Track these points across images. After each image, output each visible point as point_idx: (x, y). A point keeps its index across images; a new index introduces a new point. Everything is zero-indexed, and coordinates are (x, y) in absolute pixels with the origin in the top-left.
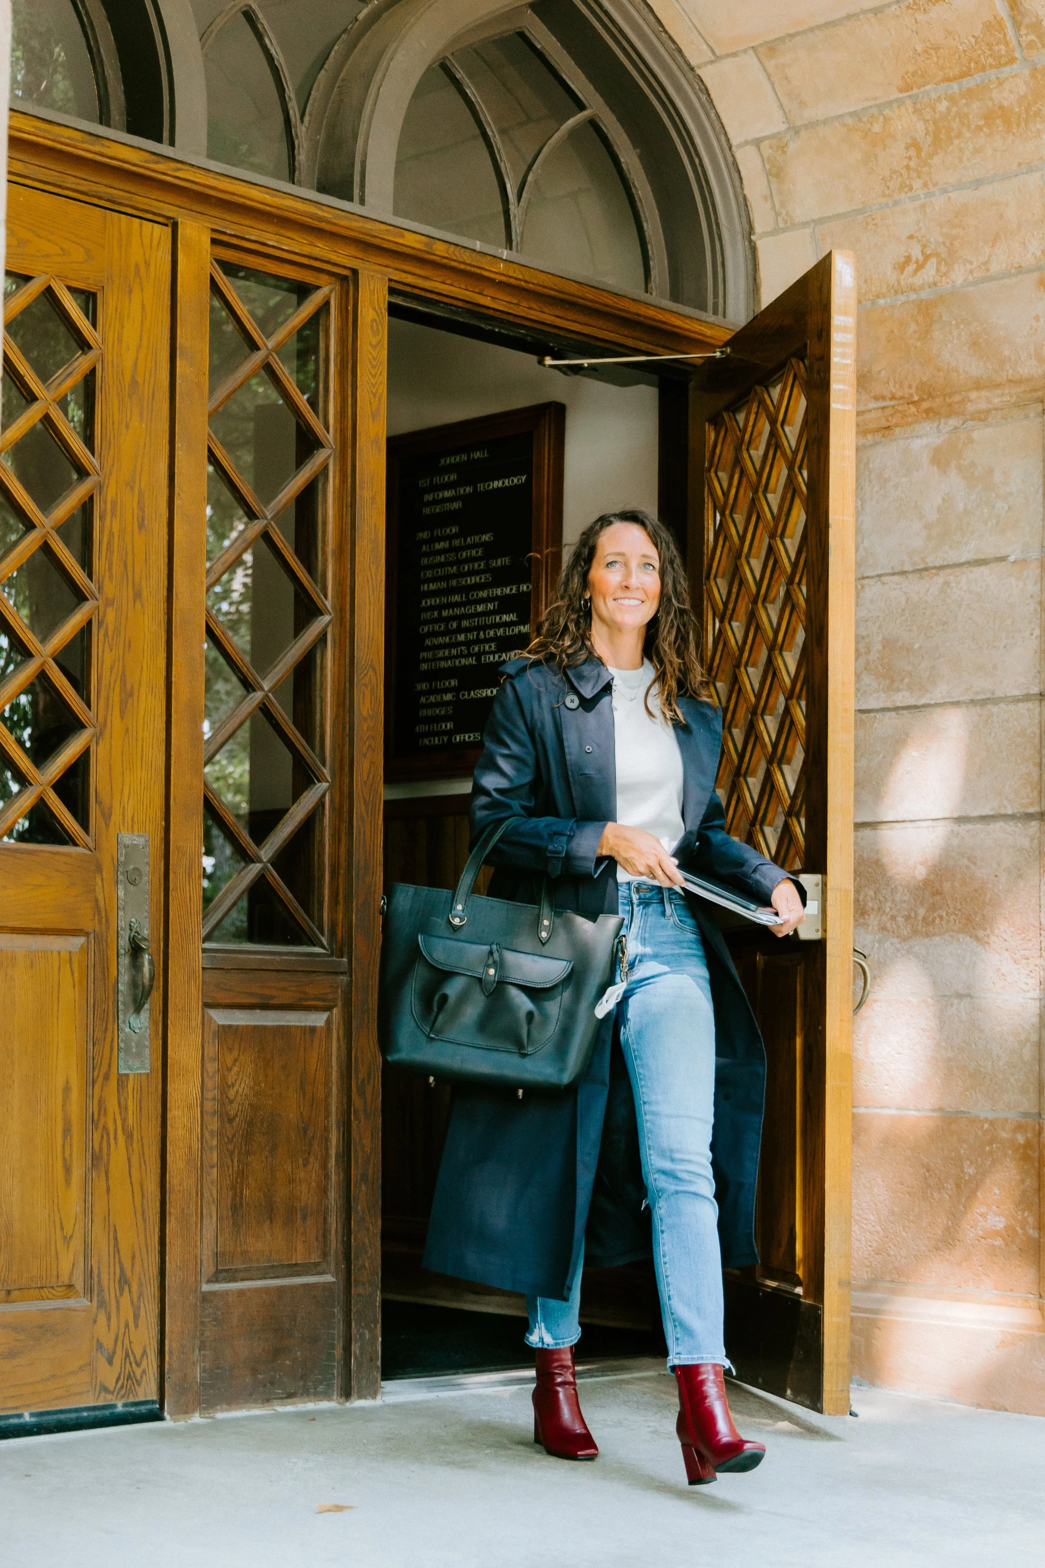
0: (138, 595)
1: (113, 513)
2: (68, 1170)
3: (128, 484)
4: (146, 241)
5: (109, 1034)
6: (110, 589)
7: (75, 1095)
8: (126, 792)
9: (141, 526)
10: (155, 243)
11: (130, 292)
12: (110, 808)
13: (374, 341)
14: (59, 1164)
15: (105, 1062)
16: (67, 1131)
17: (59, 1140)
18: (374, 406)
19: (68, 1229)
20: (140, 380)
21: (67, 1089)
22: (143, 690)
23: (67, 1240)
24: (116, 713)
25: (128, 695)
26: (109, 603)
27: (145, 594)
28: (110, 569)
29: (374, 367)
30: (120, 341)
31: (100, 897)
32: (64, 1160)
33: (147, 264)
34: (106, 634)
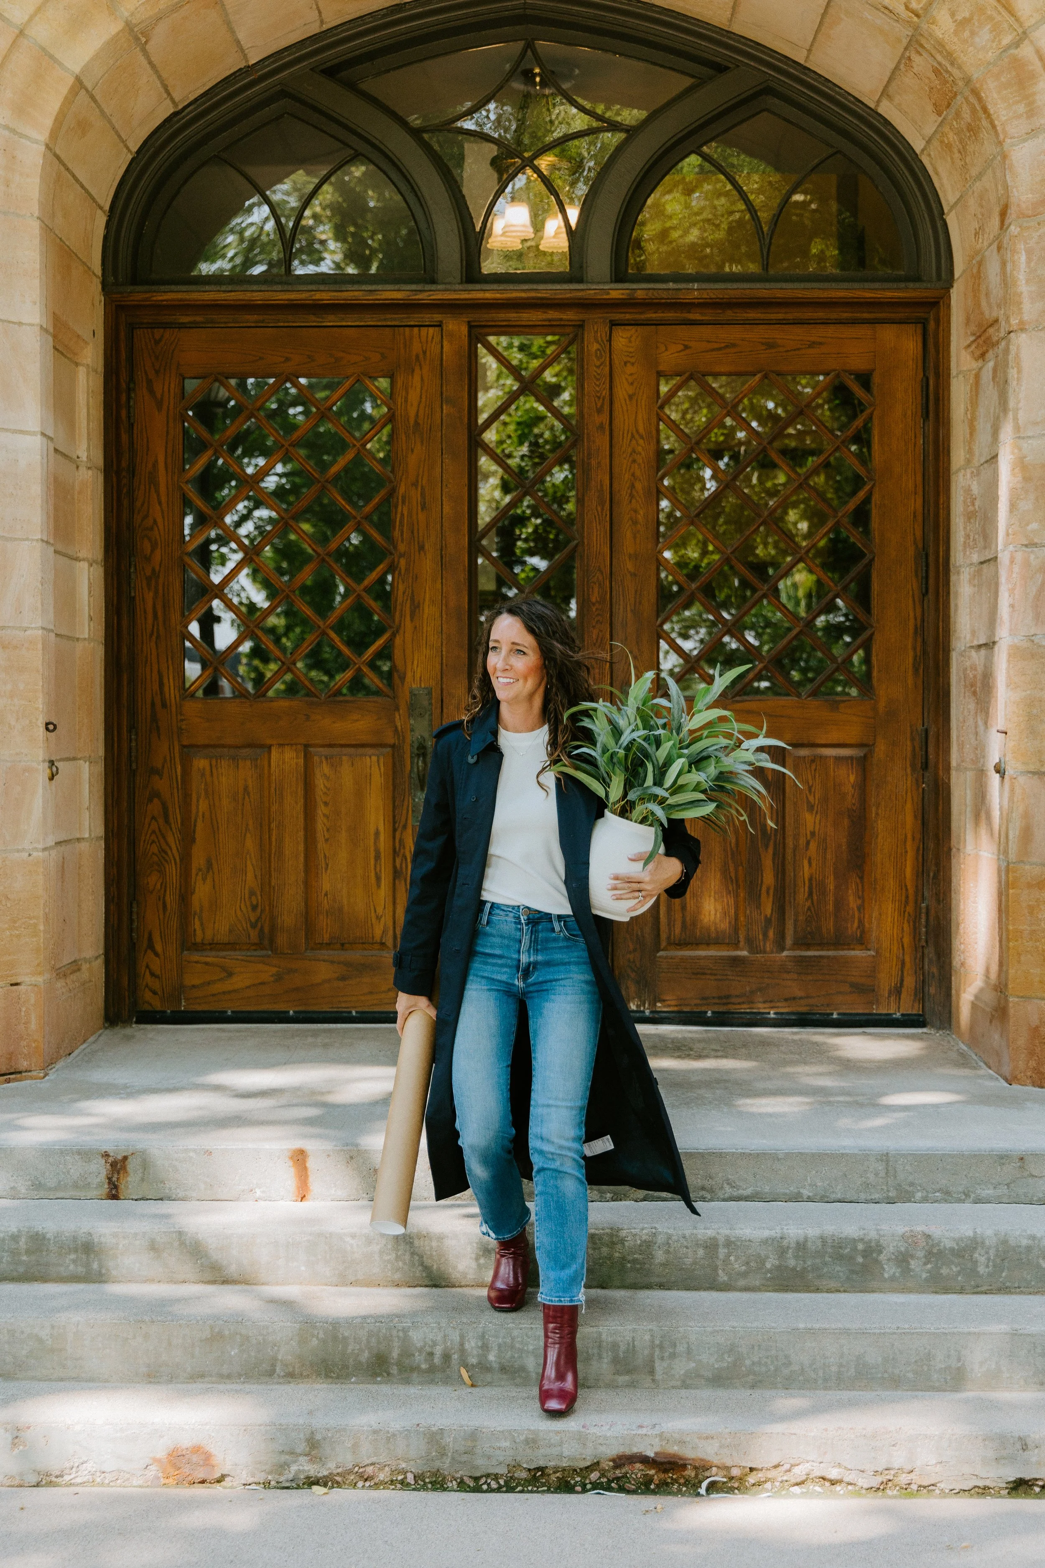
0: (422, 548)
1: (403, 502)
2: (378, 879)
3: (413, 485)
4: (424, 339)
5: (406, 803)
6: (402, 547)
7: (382, 837)
8: (416, 662)
9: (423, 507)
10: (430, 338)
11: (413, 371)
12: (405, 674)
13: (598, 363)
14: (373, 875)
15: (403, 819)
16: (377, 857)
17: (372, 862)
18: (599, 405)
19: (380, 910)
20: (421, 422)
21: (377, 834)
22: (427, 603)
23: (378, 918)
24: (408, 618)
25: (416, 607)
26: (401, 555)
27: (426, 547)
28: (402, 535)
29: (598, 380)
30: (406, 401)
31: (399, 724)
32: (376, 873)
33: (425, 353)
34: (400, 574)
